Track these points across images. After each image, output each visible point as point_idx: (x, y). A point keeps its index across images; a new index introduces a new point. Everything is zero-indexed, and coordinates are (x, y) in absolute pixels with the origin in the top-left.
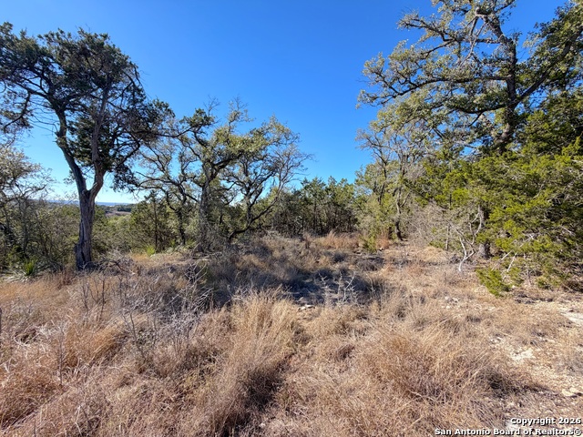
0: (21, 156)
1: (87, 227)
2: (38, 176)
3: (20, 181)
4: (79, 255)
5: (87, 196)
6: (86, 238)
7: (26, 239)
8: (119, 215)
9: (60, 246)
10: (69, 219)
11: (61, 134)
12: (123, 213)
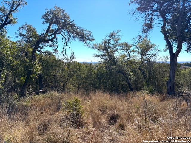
0: (149, 42)
1: (173, 73)
2: (154, 49)
3: (148, 52)
4: (169, 87)
5: (174, 56)
6: (172, 79)
7: (149, 77)
8: (186, 68)
9: (160, 81)
10: (164, 69)
11: (163, 27)
12: (188, 67)
